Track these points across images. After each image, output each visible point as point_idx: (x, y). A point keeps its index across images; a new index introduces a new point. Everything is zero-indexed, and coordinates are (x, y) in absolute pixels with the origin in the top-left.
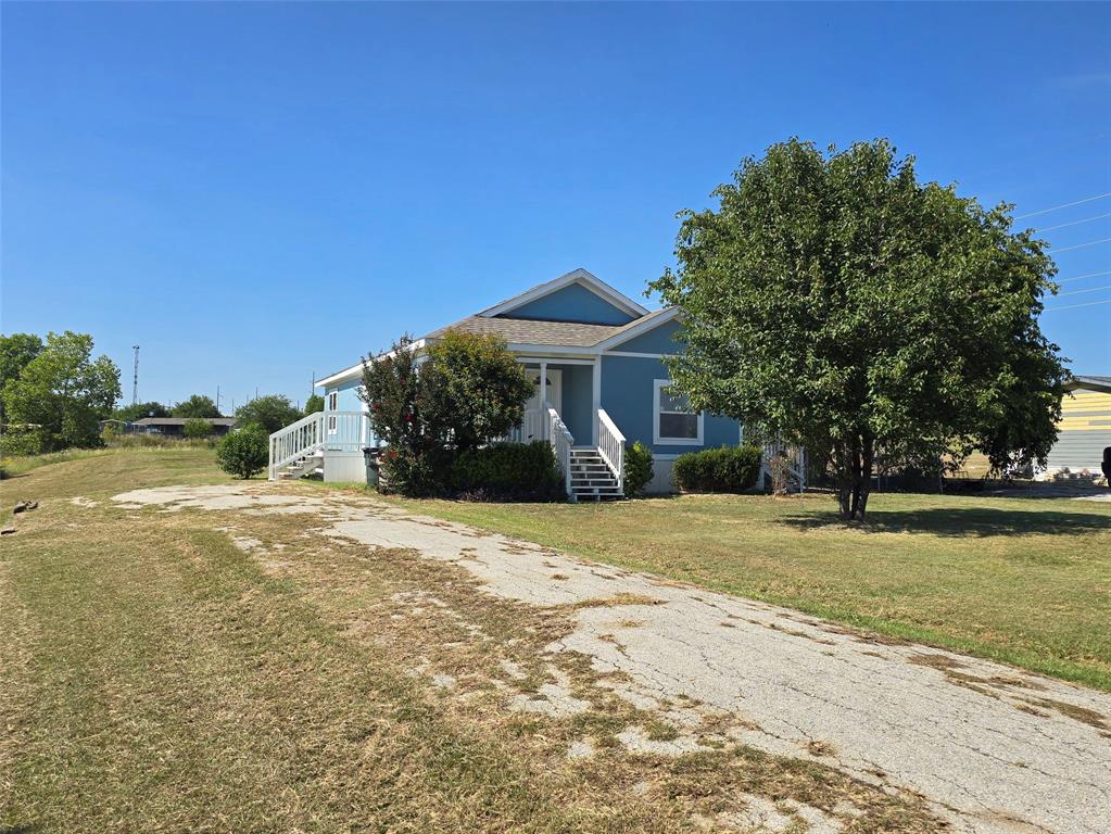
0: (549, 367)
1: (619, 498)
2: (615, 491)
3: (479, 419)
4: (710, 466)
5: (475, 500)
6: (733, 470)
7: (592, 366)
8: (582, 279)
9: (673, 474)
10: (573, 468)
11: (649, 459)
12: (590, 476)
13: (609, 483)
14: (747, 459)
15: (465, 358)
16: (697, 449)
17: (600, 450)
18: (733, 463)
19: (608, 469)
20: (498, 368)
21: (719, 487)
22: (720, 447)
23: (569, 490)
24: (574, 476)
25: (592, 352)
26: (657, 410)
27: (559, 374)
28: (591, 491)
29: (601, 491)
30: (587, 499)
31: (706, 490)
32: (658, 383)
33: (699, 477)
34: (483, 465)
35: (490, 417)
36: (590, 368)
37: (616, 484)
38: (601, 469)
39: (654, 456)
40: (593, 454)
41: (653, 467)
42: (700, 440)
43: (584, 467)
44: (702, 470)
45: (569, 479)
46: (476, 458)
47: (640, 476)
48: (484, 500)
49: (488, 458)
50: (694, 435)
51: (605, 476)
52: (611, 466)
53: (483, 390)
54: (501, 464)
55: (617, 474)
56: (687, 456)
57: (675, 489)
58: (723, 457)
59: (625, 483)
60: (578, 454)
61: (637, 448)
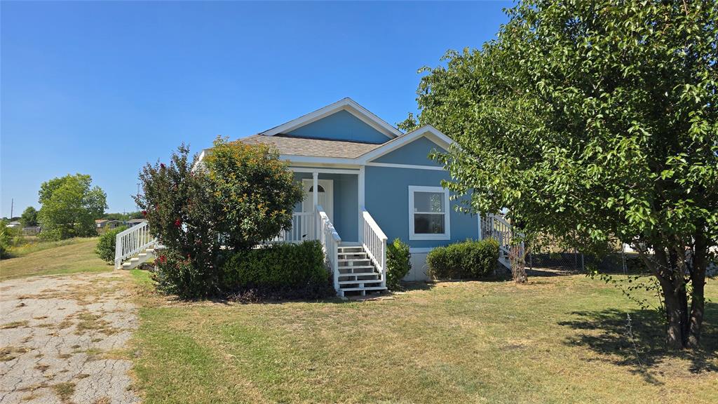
0: (321, 176)
1: (382, 293)
2: (378, 284)
3: (246, 224)
4: (458, 258)
5: (244, 302)
6: (478, 261)
7: (357, 175)
8: (349, 106)
9: (428, 266)
10: (340, 264)
11: (407, 254)
12: (356, 271)
13: (373, 277)
14: (489, 252)
15: (232, 164)
16: (446, 243)
17: (365, 247)
18: (477, 255)
19: (372, 264)
20: (266, 174)
21: (465, 275)
22: (464, 242)
23: (337, 284)
24: (341, 272)
25: (358, 162)
26: (412, 212)
27: (331, 182)
28: (356, 286)
29: (366, 285)
30: (353, 295)
31: (455, 279)
32: (412, 189)
33: (449, 268)
34: (254, 266)
35: (256, 222)
36: (356, 176)
37: (380, 278)
38: (366, 263)
39: (411, 250)
40: (359, 250)
41: (410, 260)
42: (447, 236)
43: (351, 261)
44: (451, 262)
45: (337, 275)
46: (247, 260)
47: (401, 269)
48: (254, 301)
49: (259, 259)
50: (442, 231)
51: (369, 270)
52: (375, 261)
53: (249, 195)
54: (272, 264)
55: (380, 269)
56: (439, 250)
57: (430, 279)
58: (469, 250)
59: (388, 277)
60: (346, 251)
61: (397, 245)
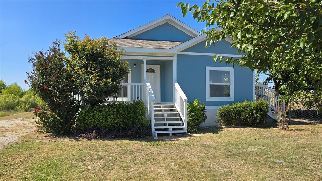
1: (184, 135)
2: (182, 129)
4: (238, 113)
5: (89, 139)
6: (253, 114)
8: (169, 19)
9: (218, 117)
10: (155, 115)
11: (203, 110)
12: (168, 120)
13: (179, 124)
14: (261, 109)
15: (76, 48)
16: (230, 103)
17: (176, 105)
18: (252, 110)
19: (179, 116)
20: (102, 55)
21: (244, 123)
22: (243, 102)
23: (153, 128)
24: (156, 120)
25: (171, 52)
26: (208, 83)
27: (159, 67)
28: (166, 129)
29: (173, 129)
30: (163, 136)
31: (237, 125)
32: (208, 69)
33: (232, 118)
34: (97, 116)
36: (171, 61)
37: (183, 125)
38: (176, 115)
39: (206, 107)
40: (173, 107)
41: (206, 113)
42: (232, 98)
43: (166, 114)
44: (234, 115)
45: (153, 122)
46: (93, 112)
47: (197, 120)
48: (95, 138)
49: (101, 111)
50: (229, 95)
51: (177, 120)
52: (180, 114)
53: (86, 69)
54: (109, 115)
55: (183, 119)
56: (226, 107)
57: (219, 126)
58: (246, 107)
59: (188, 124)
60: (164, 107)
61: (195, 104)
